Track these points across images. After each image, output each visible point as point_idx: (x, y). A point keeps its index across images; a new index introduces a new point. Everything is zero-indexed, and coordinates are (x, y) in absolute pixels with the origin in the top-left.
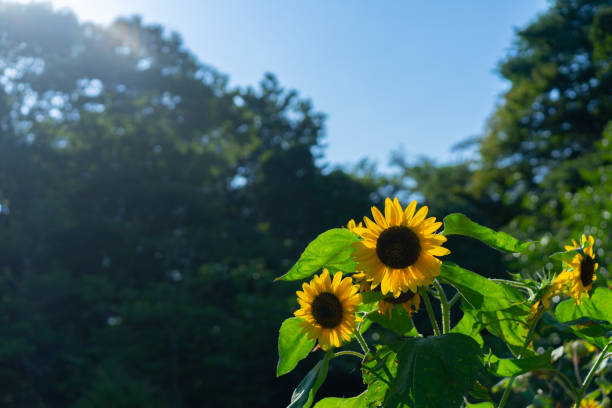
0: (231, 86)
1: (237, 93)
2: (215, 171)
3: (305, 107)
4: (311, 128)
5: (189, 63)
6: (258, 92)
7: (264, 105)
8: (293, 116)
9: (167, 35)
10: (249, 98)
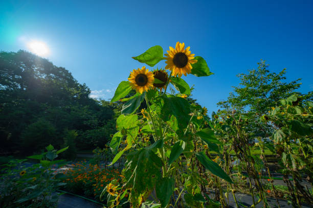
0: (78, 83)
1: (78, 84)
2: (72, 94)
3: (89, 89)
4: (89, 92)
5: (72, 77)
6: (82, 85)
7: (83, 87)
8: (87, 90)
9: (69, 72)
10: (81, 85)
